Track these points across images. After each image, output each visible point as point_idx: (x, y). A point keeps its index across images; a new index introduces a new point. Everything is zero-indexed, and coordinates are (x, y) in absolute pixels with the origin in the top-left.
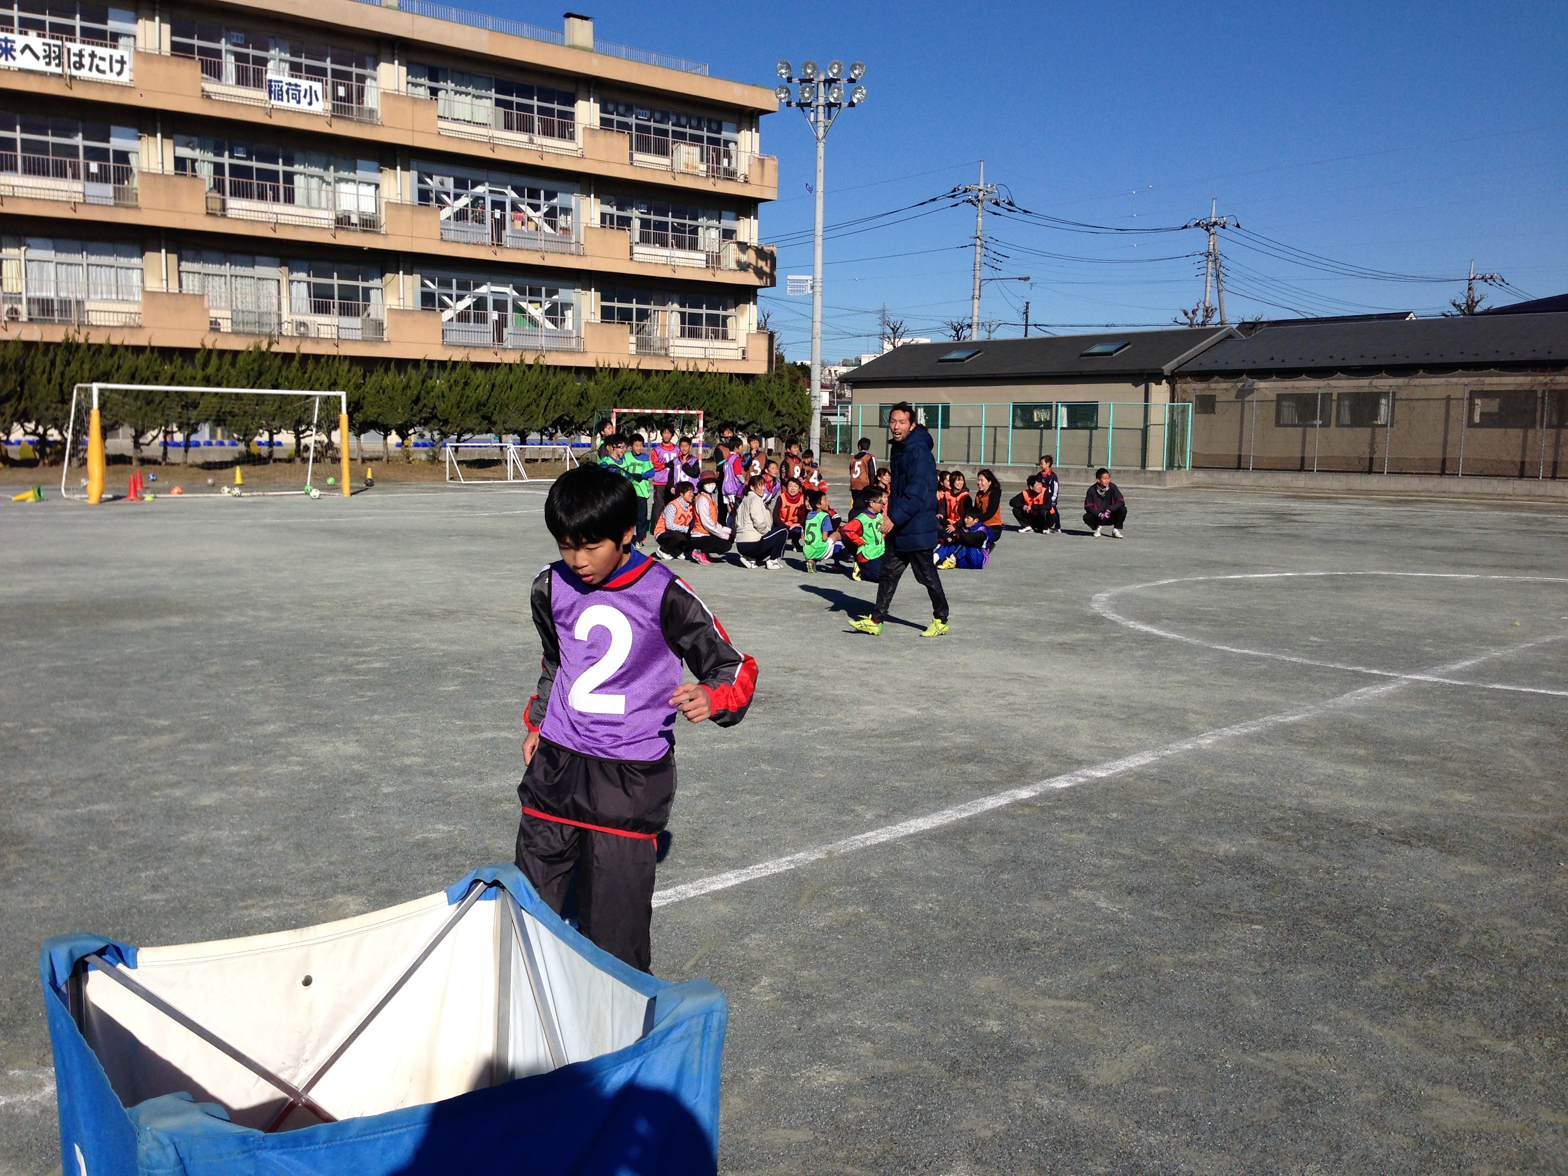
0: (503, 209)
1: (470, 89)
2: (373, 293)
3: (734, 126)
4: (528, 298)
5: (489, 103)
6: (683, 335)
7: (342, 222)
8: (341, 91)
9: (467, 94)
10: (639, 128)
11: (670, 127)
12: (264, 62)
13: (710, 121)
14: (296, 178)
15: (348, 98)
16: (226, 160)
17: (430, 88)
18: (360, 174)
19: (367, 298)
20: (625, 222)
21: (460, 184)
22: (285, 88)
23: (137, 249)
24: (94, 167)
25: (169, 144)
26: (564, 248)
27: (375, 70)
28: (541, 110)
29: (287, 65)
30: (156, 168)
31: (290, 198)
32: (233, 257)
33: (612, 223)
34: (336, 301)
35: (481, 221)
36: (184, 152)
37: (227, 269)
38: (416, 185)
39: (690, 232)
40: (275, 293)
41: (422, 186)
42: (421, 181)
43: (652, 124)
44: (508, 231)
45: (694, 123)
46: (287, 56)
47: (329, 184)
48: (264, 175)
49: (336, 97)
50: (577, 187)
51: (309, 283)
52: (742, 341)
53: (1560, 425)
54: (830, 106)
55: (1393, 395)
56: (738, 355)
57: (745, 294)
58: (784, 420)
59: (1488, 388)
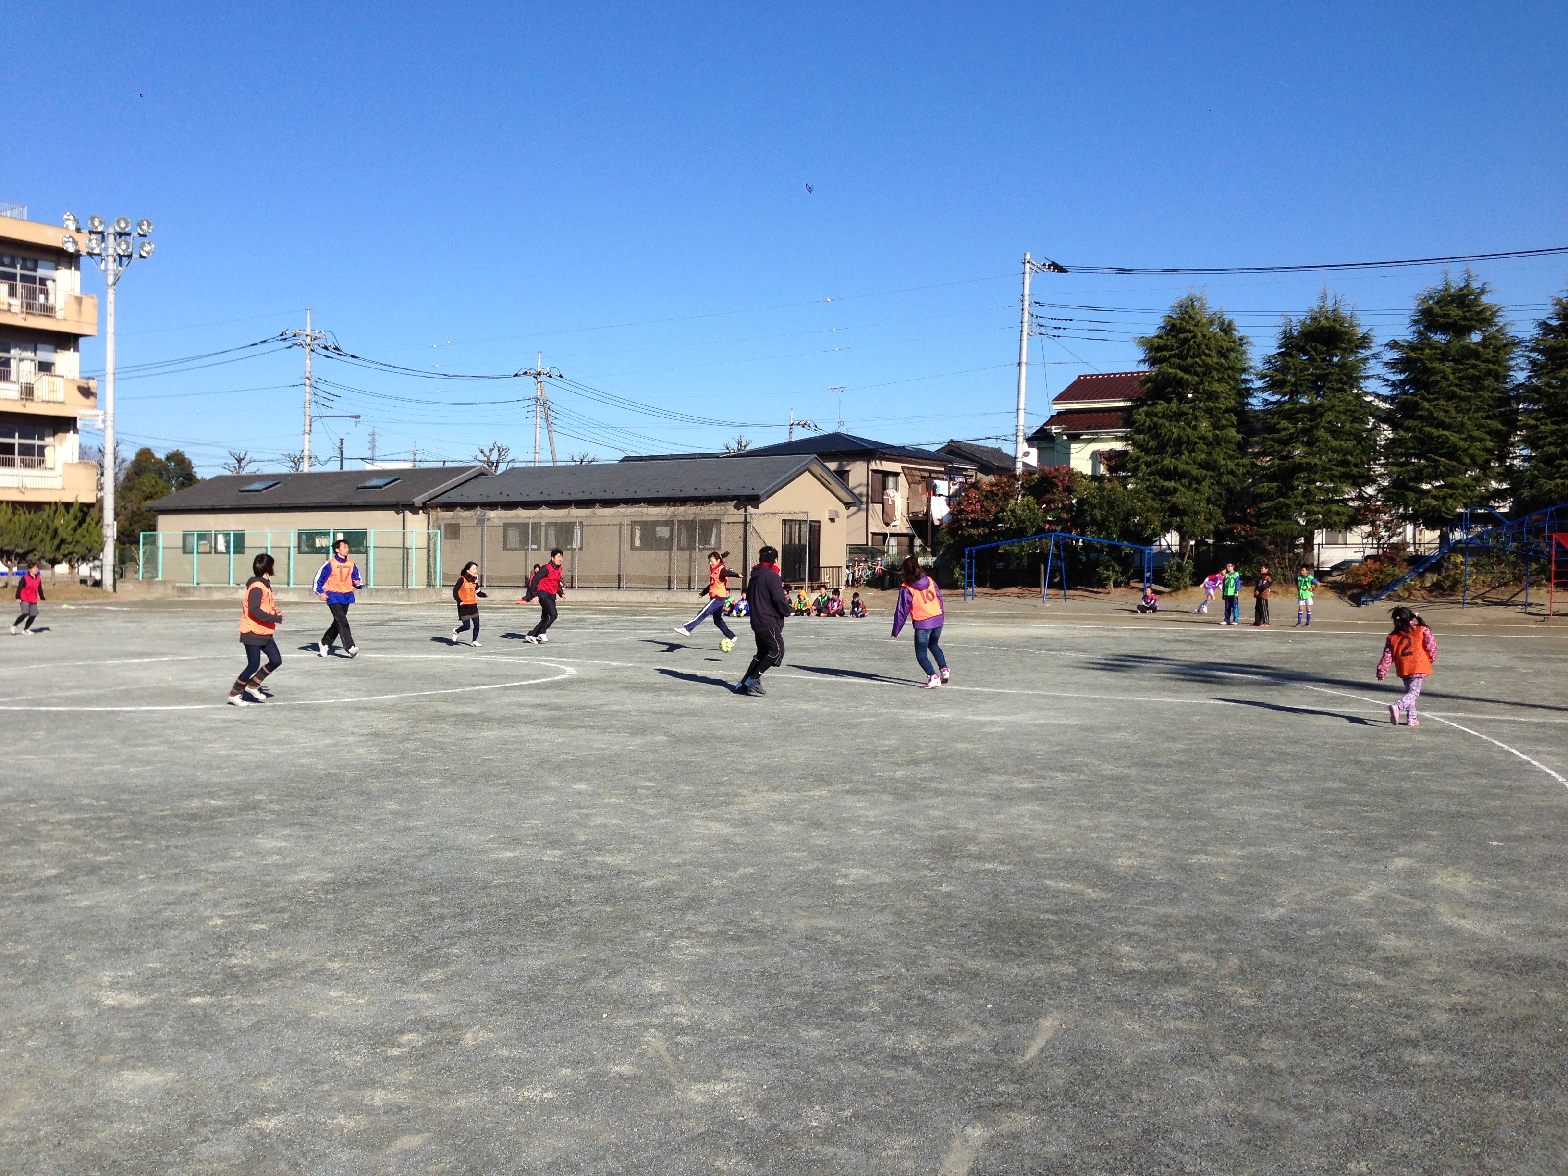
3: (49, 264)
13: (24, 260)
52: (59, 470)
53: (691, 548)
54: (121, 257)
55: (581, 523)
56: (58, 483)
57: (66, 424)
58: (71, 548)
59: (644, 519)
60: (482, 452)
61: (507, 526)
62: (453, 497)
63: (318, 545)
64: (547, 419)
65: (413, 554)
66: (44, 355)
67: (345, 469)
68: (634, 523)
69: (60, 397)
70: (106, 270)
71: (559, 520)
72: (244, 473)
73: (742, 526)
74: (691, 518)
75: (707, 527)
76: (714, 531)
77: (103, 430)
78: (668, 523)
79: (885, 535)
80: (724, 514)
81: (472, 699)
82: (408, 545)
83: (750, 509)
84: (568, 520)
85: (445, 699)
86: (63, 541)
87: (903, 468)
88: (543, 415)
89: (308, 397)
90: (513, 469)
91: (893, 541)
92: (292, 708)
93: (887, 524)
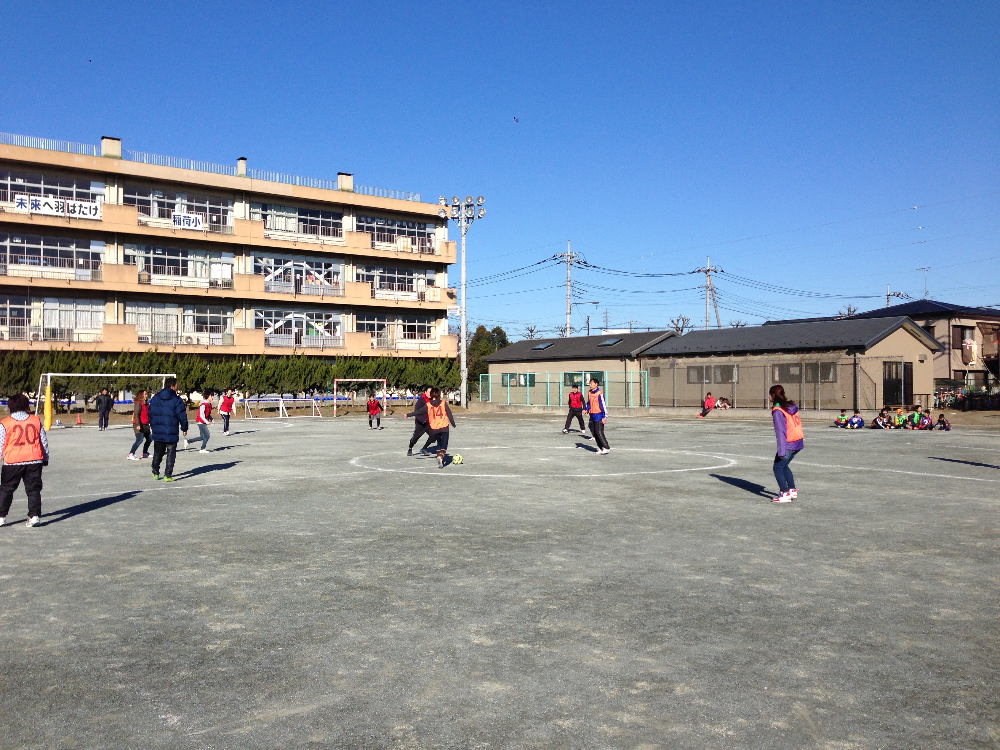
0: (301, 274)
1: (284, 213)
2: (229, 320)
3: (433, 225)
4: (315, 320)
5: (295, 221)
6: (405, 337)
7: (214, 284)
8: (214, 218)
9: (283, 216)
10: (379, 229)
11: (396, 227)
12: (172, 206)
13: (419, 224)
14: (189, 263)
15: (218, 221)
16: (151, 255)
17: (263, 214)
18: (224, 259)
19: (225, 323)
20: (370, 278)
21: (277, 262)
22: (182, 219)
23: (103, 302)
24: (81, 261)
25: (121, 248)
26: (335, 293)
27: (233, 206)
28: (324, 223)
29: (186, 207)
30: (114, 261)
31: (185, 273)
32: (154, 304)
33: (363, 279)
34: (209, 325)
35: (289, 281)
36: (129, 252)
37: (149, 310)
38: (253, 264)
39: (409, 282)
40: (176, 322)
41: (256, 264)
42: (256, 261)
43: (386, 227)
44: (304, 285)
45: (410, 225)
46: (185, 201)
47: (206, 265)
48: (171, 262)
49: (211, 221)
50: (343, 261)
51: (194, 316)
52: (438, 340)
53: (815, 381)
54: (468, 218)
55: (738, 366)
56: (437, 347)
57: (440, 314)
58: (444, 383)
59: (781, 362)
60: (673, 321)
61: (689, 368)
62: (656, 350)
63: (576, 381)
64: (714, 299)
65: (631, 386)
66: (430, 276)
67: (591, 335)
68: (774, 366)
69: (438, 299)
70: (461, 226)
71: (723, 364)
72: (534, 339)
73: (852, 367)
74: (815, 361)
75: (826, 368)
76: (832, 370)
77: (460, 317)
78: (799, 365)
79: (964, 372)
80: (839, 358)
81: (671, 478)
82: (628, 380)
83: (858, 355)
84: (729, 364)
85: (654, 477)
86: (440, 380)
87: (977, 323)
88: (711, 297)
89: (569, 292)
90: (692, 332)
91: (971, 376)
92: (564, 479)
93: (966, 364)
